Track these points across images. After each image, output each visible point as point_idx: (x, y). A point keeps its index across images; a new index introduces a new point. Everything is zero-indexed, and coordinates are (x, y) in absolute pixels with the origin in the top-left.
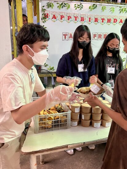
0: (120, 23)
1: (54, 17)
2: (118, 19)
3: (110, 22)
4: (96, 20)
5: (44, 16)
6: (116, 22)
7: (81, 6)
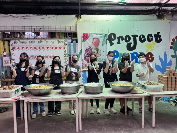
0: (59, 49)
1: (18, 48)
2: (57, 47)
3: (52, 49)
4: (43, 48)
5: (12, 48)
6: (57, 48)
7: (33, 42)
